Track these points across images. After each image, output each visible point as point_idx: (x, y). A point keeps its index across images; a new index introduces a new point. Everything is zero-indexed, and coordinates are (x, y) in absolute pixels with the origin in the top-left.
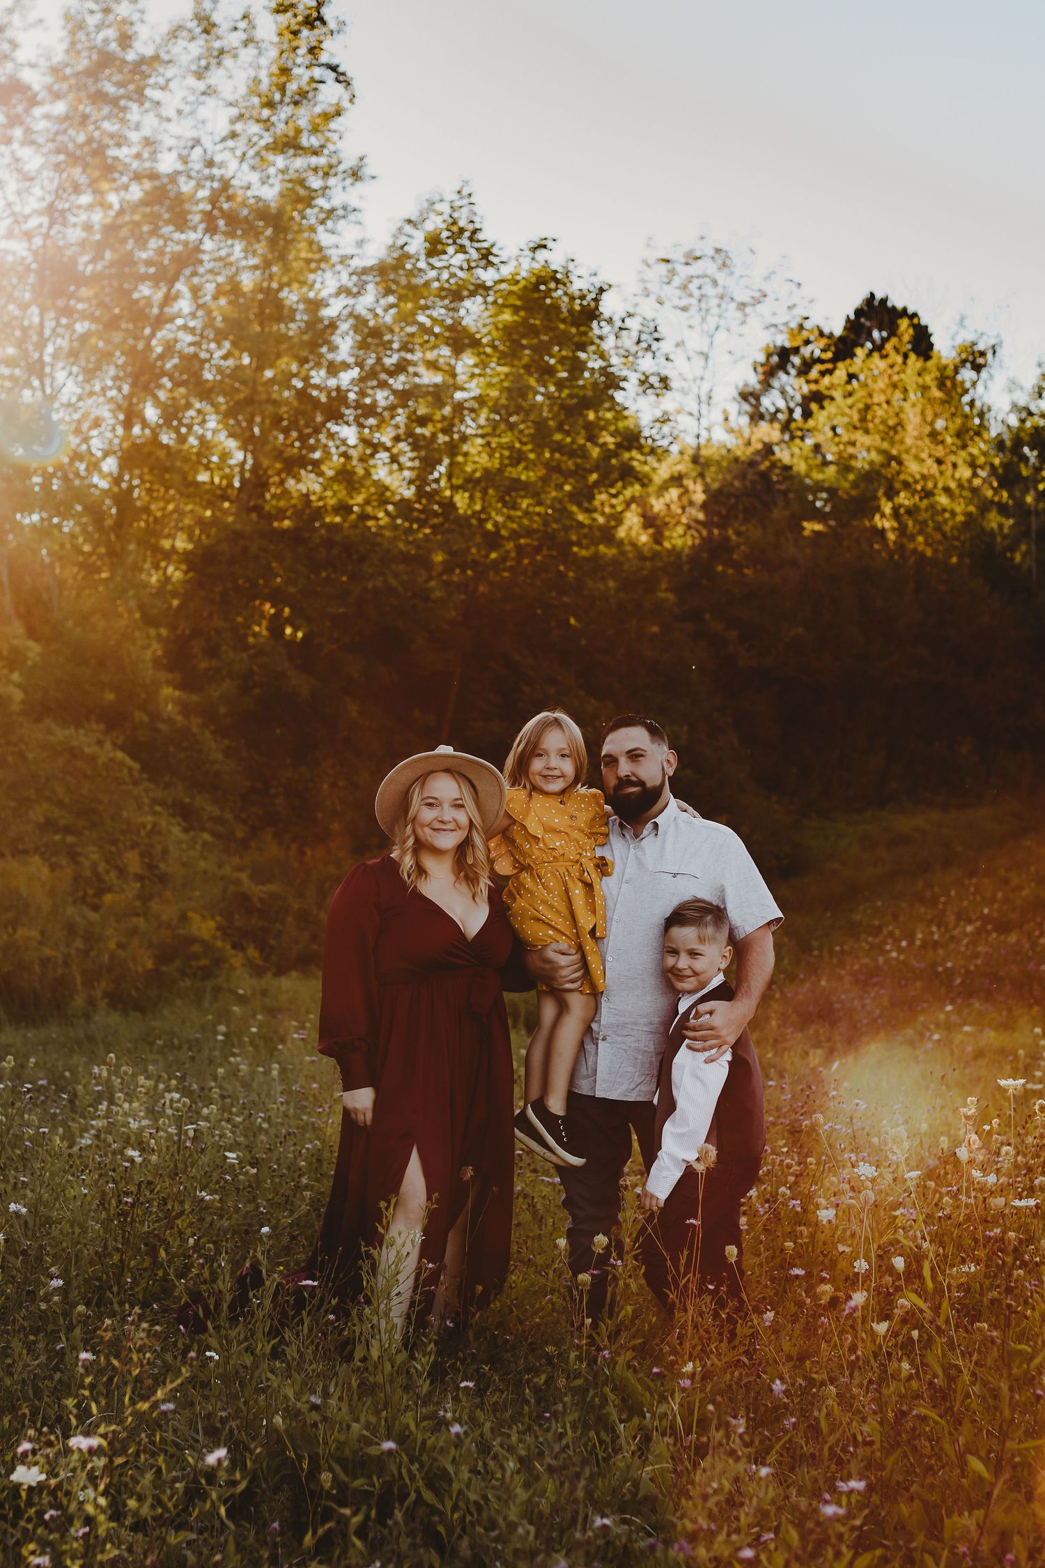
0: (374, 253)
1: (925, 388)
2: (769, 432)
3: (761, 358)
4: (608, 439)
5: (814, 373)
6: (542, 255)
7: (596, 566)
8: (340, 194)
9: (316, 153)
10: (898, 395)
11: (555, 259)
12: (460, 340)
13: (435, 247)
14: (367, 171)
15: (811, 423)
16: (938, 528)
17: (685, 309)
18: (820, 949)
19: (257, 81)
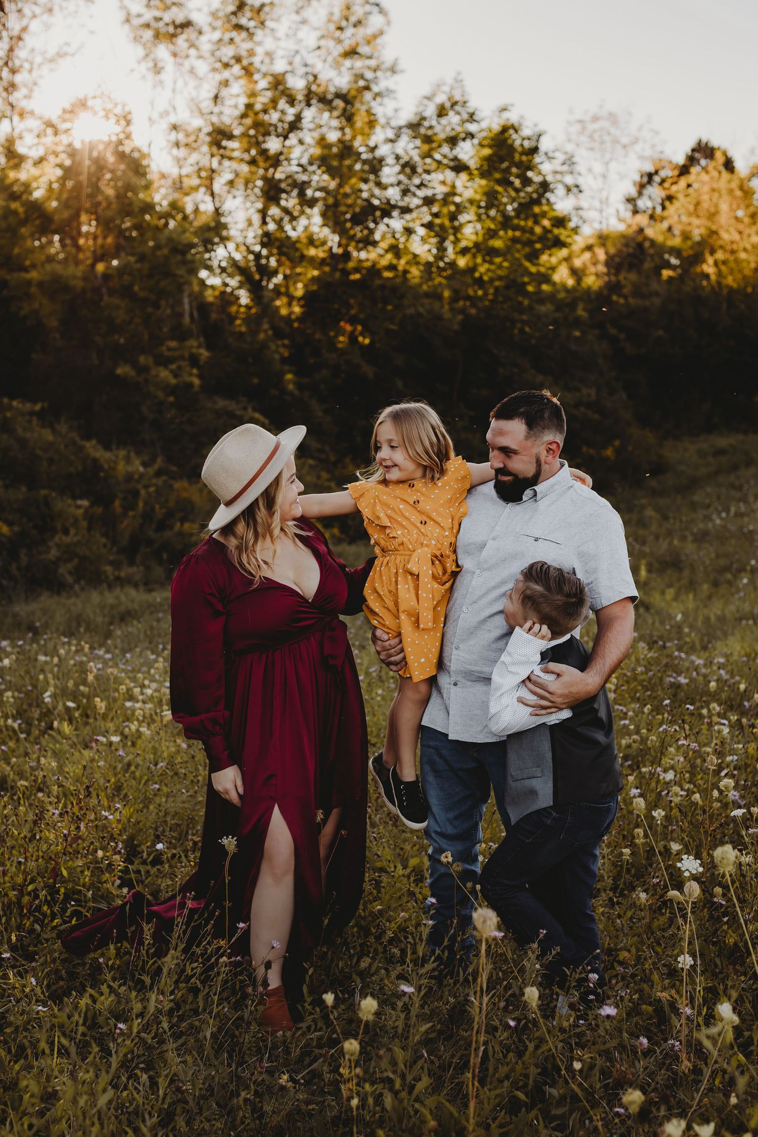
0: (406, 115)
1: (731, 191)
2: (642, 220)
3: (637, 178)
4: (546, 223)
5: (666, 185)
6: (506, 115)
7: (540, 298)
8: (384, 83)
9: (370, 57)
10: (716, 195)
11: (512, 117)
12: (459, 167)
13: (442, 112)
14: (399, 68)
15: (666, 213)
16: (740, 271)
17: (592, 149)
18: (674, 518)
19: (332, 14)
